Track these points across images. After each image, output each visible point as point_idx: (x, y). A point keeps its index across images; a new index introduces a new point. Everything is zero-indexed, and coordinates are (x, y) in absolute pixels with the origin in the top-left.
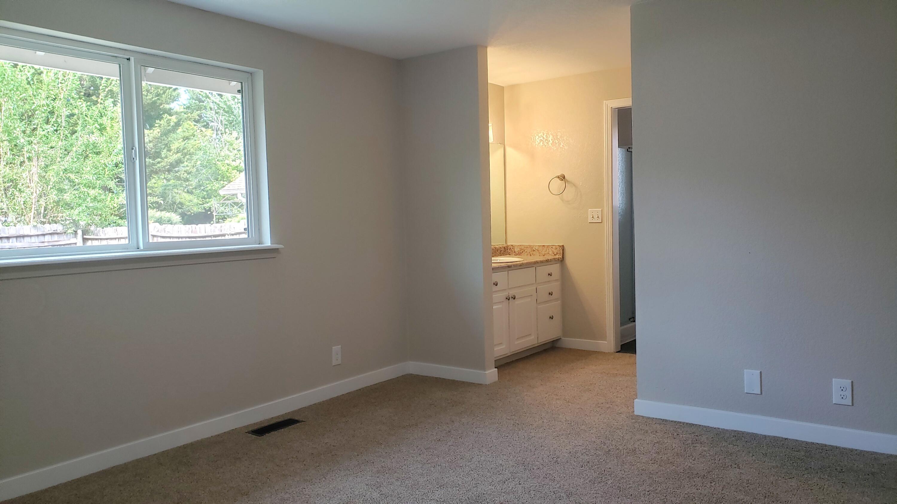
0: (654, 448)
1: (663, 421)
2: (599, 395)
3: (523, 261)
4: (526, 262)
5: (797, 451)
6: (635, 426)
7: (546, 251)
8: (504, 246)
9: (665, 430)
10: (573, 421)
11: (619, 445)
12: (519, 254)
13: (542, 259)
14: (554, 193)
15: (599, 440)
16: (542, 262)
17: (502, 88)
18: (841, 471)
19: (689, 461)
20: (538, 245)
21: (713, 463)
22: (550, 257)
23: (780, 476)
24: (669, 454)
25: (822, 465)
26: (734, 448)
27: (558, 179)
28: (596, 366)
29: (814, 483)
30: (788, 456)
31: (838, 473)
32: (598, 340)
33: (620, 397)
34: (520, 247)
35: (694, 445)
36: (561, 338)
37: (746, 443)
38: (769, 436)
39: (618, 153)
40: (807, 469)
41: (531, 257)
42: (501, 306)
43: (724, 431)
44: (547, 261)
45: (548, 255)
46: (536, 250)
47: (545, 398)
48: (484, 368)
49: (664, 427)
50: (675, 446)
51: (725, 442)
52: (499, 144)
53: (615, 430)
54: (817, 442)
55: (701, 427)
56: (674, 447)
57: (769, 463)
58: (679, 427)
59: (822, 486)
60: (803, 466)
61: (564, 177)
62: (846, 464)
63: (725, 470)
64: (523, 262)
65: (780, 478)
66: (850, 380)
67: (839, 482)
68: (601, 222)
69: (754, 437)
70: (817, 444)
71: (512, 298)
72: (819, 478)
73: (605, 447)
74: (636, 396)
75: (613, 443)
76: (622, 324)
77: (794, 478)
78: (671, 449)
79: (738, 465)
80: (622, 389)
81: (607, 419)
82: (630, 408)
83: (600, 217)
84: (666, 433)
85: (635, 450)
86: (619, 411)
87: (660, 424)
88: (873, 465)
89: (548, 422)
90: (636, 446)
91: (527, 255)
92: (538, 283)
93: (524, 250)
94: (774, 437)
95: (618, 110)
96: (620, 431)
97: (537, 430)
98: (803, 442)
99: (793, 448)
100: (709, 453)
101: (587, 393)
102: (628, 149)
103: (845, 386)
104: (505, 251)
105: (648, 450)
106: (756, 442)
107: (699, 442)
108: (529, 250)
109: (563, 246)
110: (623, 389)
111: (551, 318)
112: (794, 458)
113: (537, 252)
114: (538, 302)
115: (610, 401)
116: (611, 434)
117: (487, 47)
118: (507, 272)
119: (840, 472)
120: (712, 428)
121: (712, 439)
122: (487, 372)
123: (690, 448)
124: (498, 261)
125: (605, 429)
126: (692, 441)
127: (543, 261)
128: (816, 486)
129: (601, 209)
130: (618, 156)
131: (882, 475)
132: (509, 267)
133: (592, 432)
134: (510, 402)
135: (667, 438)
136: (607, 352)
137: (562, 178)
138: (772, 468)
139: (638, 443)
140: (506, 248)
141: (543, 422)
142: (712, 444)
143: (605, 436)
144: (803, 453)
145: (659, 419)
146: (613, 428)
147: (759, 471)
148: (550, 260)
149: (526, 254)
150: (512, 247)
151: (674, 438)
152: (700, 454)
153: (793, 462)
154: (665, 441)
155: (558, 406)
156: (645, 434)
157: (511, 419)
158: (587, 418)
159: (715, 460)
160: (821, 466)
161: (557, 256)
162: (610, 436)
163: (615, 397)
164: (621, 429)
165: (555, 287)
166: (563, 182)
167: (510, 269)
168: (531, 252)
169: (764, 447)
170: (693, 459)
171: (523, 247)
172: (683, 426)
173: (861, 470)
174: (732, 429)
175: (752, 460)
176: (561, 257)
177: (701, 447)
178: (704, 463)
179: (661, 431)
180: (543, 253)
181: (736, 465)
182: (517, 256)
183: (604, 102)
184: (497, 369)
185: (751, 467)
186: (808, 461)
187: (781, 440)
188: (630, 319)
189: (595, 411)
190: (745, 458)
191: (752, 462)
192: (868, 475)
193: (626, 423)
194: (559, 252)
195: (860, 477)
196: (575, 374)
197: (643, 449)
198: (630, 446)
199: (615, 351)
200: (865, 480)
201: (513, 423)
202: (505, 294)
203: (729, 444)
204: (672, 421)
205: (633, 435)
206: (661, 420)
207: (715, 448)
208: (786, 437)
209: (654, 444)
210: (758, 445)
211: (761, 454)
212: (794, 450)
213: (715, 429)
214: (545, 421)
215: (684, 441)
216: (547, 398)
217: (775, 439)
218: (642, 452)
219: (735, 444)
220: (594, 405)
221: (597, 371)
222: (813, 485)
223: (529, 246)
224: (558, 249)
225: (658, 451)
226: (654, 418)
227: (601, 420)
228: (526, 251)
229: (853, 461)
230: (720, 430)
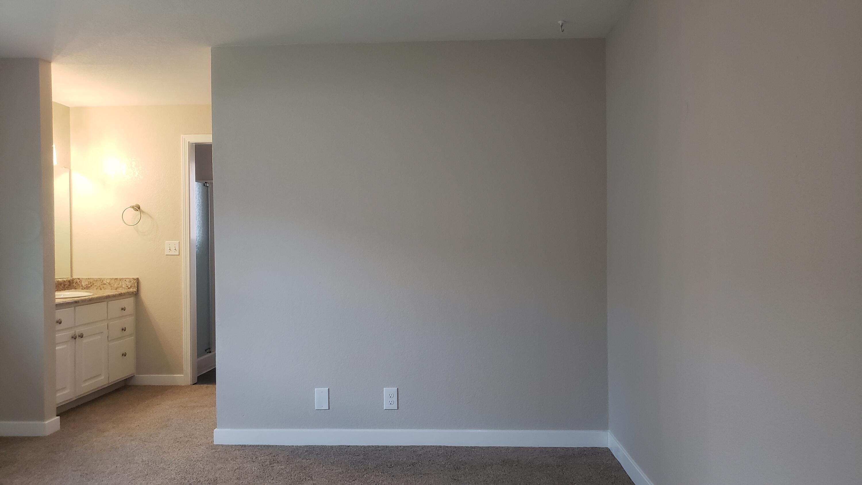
0: (235, 474)
1: (242, 447)
2: (177, 429)
3: (93, 295)
4: (96, 296)
5: (357, 456)
6: (216, 455)
7: (119, 285)
8: (69, 279)
9: (244, 455)
10: (151, 461)
11: (200, 477)
12: (87, 288)
13: (114, 293)
14: (128, 224)
15: (180, 475)
16: (114, 296)
17: (68, 108)
18: (391, 466)
19: (268, 481)
20: (110, 278)
21: (289, 480)
22: (123, 291)
23: (346, 480)
24: (250, 478)
25: (377, 464)
26: (307, 461)
27: (132, 209)
28: (173, 400)
29: (372, 481)
30: (351, 461)
31: (388, 469)
32: (174, 374)
33: (199, 429)
34: (89, 280)
35: (272, 465)
36: (135, 375)
37: (317, 456)
38: (335, 446)
39: (195, 188)
40: (366, 470)
41: (102, 291)
42: (66, 346)
43: (298, 448)
44: (121, 295)
45: (121, 289)
46: (107, 284)
47: (119, 440)
48: (42, 417)
49: (243, 452)
50: (255, 470)
51: (299, 458)
52: (64, 168)
53: (195, 463)
54: (372, 445)
55: (277, 447)
56: (253, 470)
57: (337, 470)
58: (257, 450)
59: (378, 482)
60: (363, 467)
61: (139, 208)
62: (394, 459)
63: (300, 483)
64: (93, 297)
65: (345, 482)
66: (396, 387)
67: (390, 477)
68: (178, 254)
69: (323, 449)
70: (372, 446)
71: (79, 336)
72: (375, 476)
73: (186, 481)
74: (215, 426)
75: (194, 476)
76: (199, 355)
77: (356, 479)
78: (251, 473)
79: (311, 478)
80: (200, 421)
81: (186, 453)
82: (209, 439)
83: (177, 249)
84: (245, 458)
85: (216, 480)
86: (199, 443)
87: (239, 450)
88: (413, 457)
89: (122, 466)
90: (217, 475)
91: (97, 289)
92: (111, 319)
93: (93, 284)
94: (339, 446)
95: (195, 145)
96: (201, 463)
97: (110, 477)
98: (361, 447)
99: (354, 454)
100: (286, 471)
101: (164, 429)
102: (204, 184)
103: (393, 394)
104: (69, 285)
105: (229, 477)
106: (325, 454)
107: (276, 461)
108: (99, 284)
109: (138, 279)
110: (202, 420)
111: (124, 355)
112: (356, 462)
113: (109, 285)
114: (110, 339)
115: (188, 435)
116: (191, 468)
117: (50, 62)
118: (73, 308)
119: (390, 468)
120: (287, 446)
121: (288, 457)
122: (46, 422)
123: (268, 469)
124: (62, 297)
125: (185, 463)
126: (270, 461)
127: (116, 295)
128: (373, 483)
129: (178, 242)
130: (195, 190)
131: (420, 464)
132: (76, 302)
133: (171, 469)
134: (75, 451)
135: (247, 462)
136: (183, 385)
137: (138, 208)
138: (339, 474)
139: (219, 472)
140: (71, 282)
141: (117, 467)
142: (288, 462)
143: (185, 470)
144: (362, 457)
145: (238, 445)
146: (193, 461)
147: (329, 479)
148: (124, 293)
149: (96, 287)
150: (78, 281)
151: (254, 462)
152: (278, 473)
153: (355, 465)
154: (245, 466)
155: (133, 448)
156: (225, 462)
157: (77, 470)
158: (166, 455)
159: (292, 476)
160: (376, 466)
161: (131, 290)
162: (190, 470)
163: (194, 430)
164: (201, 460)
165: (129, 322)
166: (138, 212)
167: (76, 304)
168: (101, 286)
169: (332, 457)
170: (272, 478)
171: (91, 281)
172: (260, 449)
173: (405, 463)
174: (305, 445)
175: (323, 470)
176: (135, 290)
177: (278, 466)
178: (282, 481)
179: (241, 456)
180: (116, 286)
181: (309, 477)
182: (85, 290)
183: (182, 135)
184: (59, 417)
185: (322, 476)
186: (366, 463)
187: (345, 448)
188: (206, 350)
189: (174, 446)
190: (316, 470)
191: (323, 472)
192: (410, 466)
193: (207, 453)
194: (133, 286)
195: (405, 468)
196: (151, 412)
197: (224, 477)
198: (211, 477)
199: (192, 384)
200: (408, 471)
201: (80, 474)
202: (71, 333)
203: (303, 459)
204: (250, 446)
205: (213, 465)
206: (240, 445)
207: (291, 465)
208: (349, 445)
209: (235, 471)
210: (327, 455)
211: (330, 463)
212: (355, 455)
213: (290, 447)
214: (118, 465)
215: (262, 463)
216: (120, 441)
217: (340, 447)
218: (224, 480)
219: (307, 458)
220: (172, 440)
221: (174, 406)
222: (371, 483)
223: (99, 280)
224: (132, 282)
225: (239, 476)
226: (233, 445)
227: (181, 455)
228: (95, 284)
229: (399, 456)
230: (295, 447)
